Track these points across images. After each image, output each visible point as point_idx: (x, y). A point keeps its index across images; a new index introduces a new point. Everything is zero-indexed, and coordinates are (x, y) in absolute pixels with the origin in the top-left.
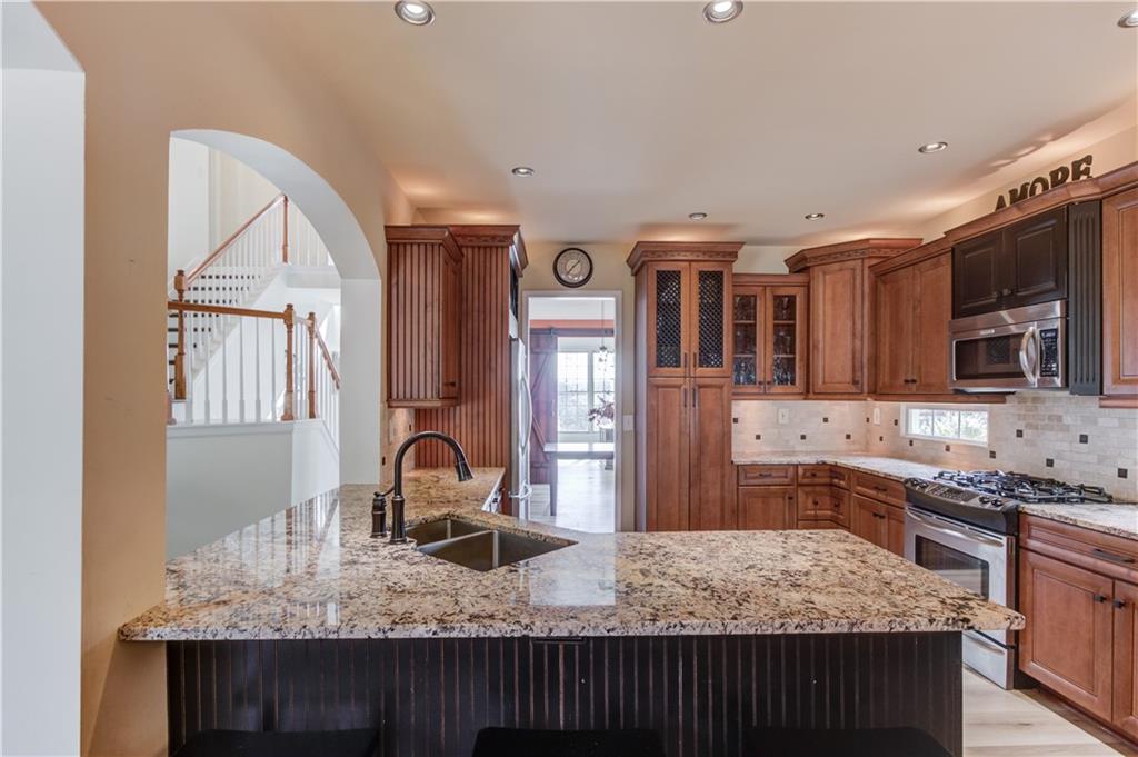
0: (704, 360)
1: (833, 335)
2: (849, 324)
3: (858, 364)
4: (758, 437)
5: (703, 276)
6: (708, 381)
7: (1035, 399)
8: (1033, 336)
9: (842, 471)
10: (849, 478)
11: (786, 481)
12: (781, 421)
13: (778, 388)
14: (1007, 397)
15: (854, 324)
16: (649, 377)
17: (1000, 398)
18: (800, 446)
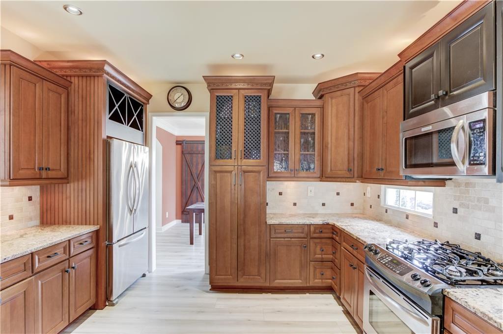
0: (247, 155)
1: (337, 139)
2: (346, 131)
3: (351, 158)
4: (295, 204)
5: (248, 99)
6: (250, 168)
7: (467, 184)
8: (463, 128)
9: (338, 231)
10: (341, 236)
11: (302, 235)
12: (309, 194)
13: (303, 174)
14: (447, 182)
15: (349, 130)
16: (210, 165)
17: (441, 182)
18: (322, 210)
